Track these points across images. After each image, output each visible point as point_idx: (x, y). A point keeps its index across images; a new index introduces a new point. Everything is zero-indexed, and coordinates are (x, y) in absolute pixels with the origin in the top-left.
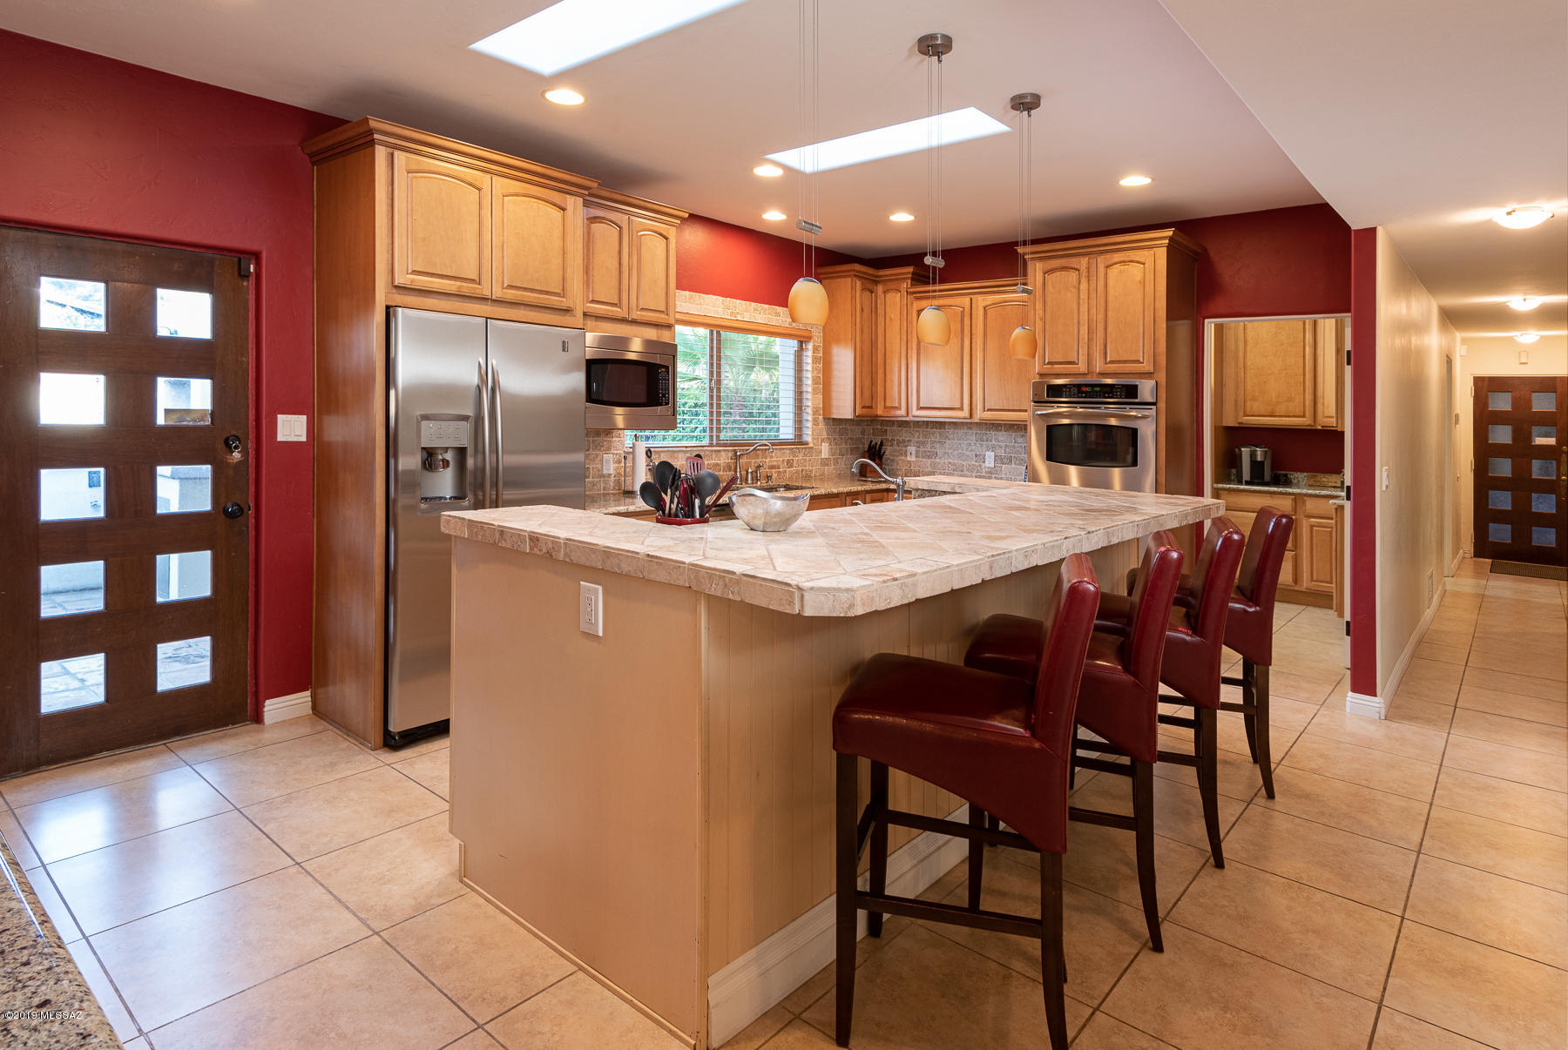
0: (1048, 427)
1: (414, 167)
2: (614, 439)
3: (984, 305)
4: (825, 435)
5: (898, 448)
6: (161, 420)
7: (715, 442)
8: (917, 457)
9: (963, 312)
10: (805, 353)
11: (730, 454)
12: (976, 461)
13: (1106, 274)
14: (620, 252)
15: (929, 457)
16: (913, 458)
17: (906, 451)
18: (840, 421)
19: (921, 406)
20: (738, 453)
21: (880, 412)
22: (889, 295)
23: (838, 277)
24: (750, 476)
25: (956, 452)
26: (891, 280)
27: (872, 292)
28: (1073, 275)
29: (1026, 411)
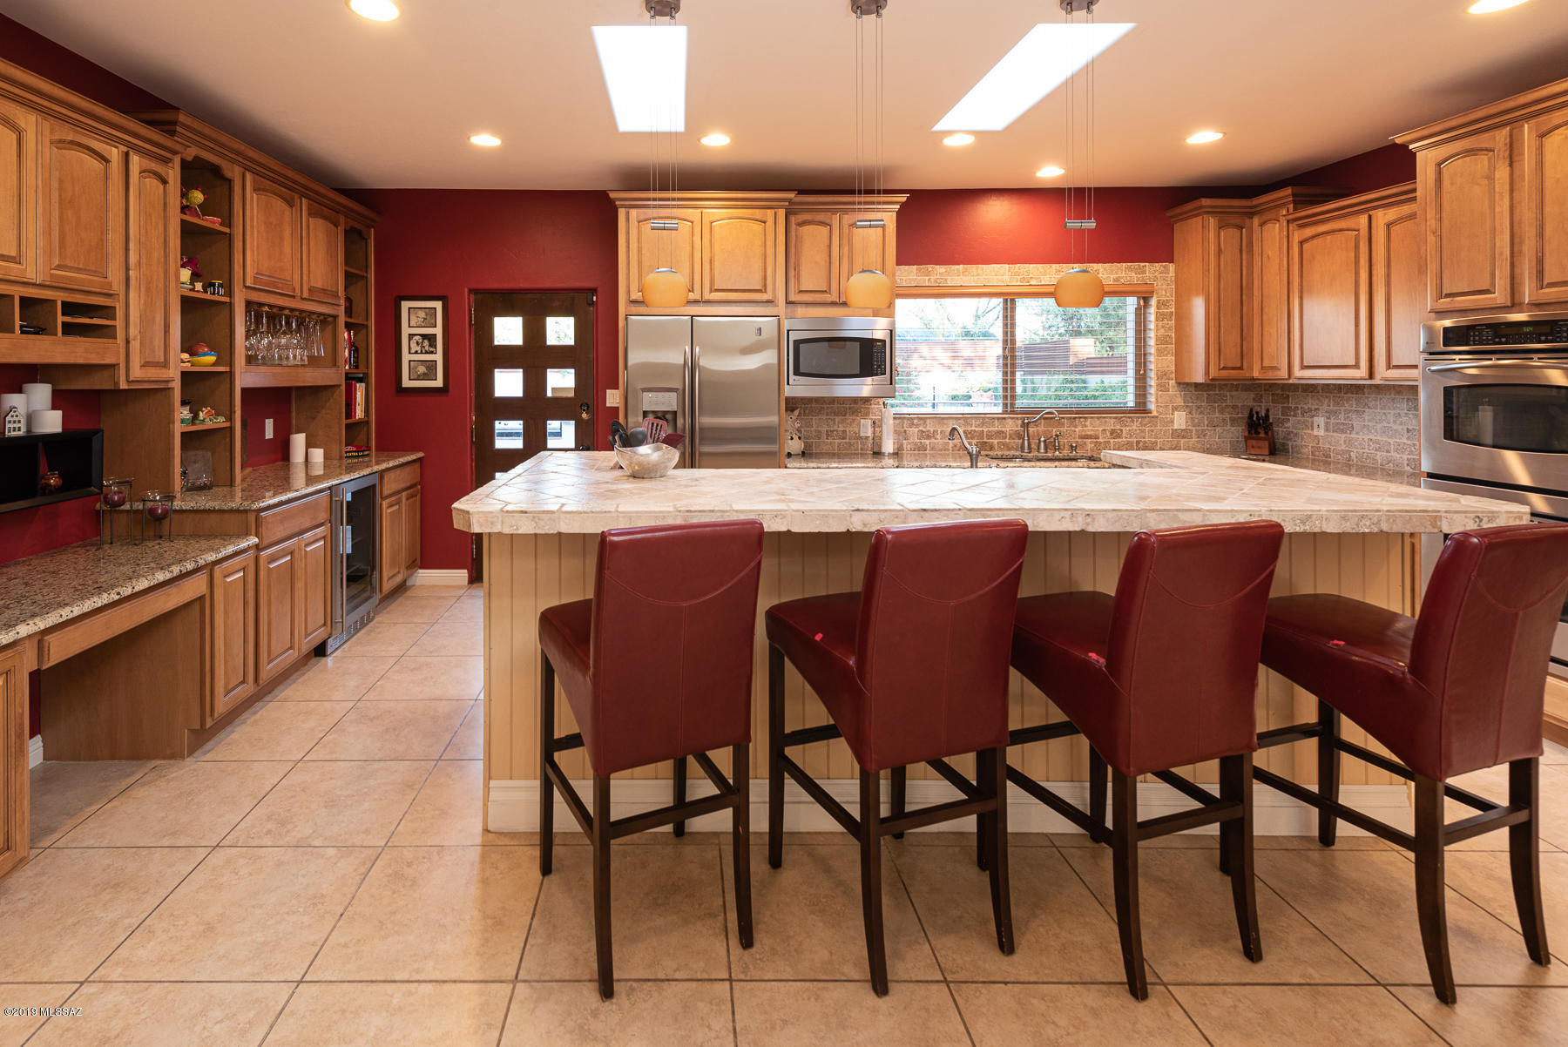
0: (1446, 389)
1: (642, 217)
2: (873, 406)
3: (1386, 221)
4: (1179, 401)
5: (1302, 419)
6: (549, 394)
7: (1009, 410)
8: (1327, 430)
9: (1357, 237)
10: (1148, 311)
11: (1020, 422)
12: (1408, 438)
13: (1540, 148)
14: (830, 246)
15: (1342, 431)
16: (1322, 433)
17: (1313, 423)
18: (1197, 385)
19: (1305, 364)
20: (1026, 421)
21: (1256, 374)
22: (1269, 226)
23: (1188, 218)
24: (1042, 444)
25: (1379, 426)
26: (1269, 209)
27: (1242, 228)
28: (1483, 161)
29: (1416, 367)
